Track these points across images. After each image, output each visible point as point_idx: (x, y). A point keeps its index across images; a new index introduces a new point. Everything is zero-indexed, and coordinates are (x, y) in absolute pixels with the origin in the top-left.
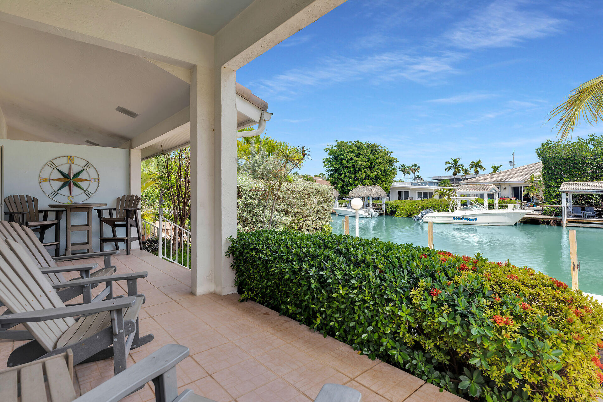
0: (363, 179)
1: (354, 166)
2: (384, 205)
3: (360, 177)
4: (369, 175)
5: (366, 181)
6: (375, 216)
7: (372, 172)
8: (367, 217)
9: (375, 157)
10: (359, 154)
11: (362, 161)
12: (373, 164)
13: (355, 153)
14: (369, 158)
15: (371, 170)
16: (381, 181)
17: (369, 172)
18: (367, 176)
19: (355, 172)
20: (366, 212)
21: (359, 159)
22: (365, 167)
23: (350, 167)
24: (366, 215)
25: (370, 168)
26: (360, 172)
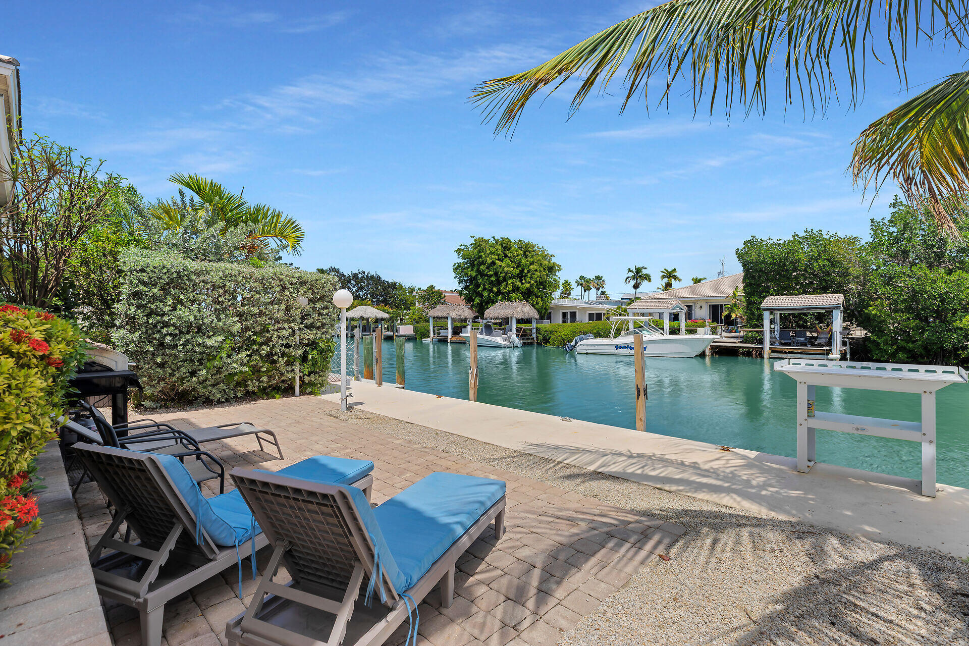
0: (509, 293)
1: (496, 274)
2: (534, 331)
3: (505, 291)
4: (518, 288)
5: (513, 296)
6: (519, 346)
7: (522, 284)
8: (506, 347)
9: (527, 261)
10: (506, 256)
11: (508, 266)
12: (526, 271)
13: (498, 255)
14: (520, 262)
15: (521, 280)
16: (536, 297)
17: (518, 283)
18: (516, 289)
19: (499, 283)
20: (506, 340)
21: (503, 264)
22: (512, 277)
23: (491, 276)
24: (506, 343)
25: (521, 276)
26: (505, 284)
